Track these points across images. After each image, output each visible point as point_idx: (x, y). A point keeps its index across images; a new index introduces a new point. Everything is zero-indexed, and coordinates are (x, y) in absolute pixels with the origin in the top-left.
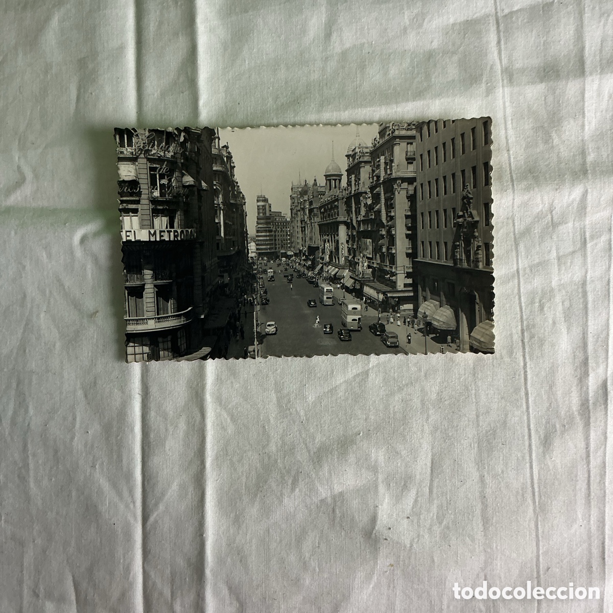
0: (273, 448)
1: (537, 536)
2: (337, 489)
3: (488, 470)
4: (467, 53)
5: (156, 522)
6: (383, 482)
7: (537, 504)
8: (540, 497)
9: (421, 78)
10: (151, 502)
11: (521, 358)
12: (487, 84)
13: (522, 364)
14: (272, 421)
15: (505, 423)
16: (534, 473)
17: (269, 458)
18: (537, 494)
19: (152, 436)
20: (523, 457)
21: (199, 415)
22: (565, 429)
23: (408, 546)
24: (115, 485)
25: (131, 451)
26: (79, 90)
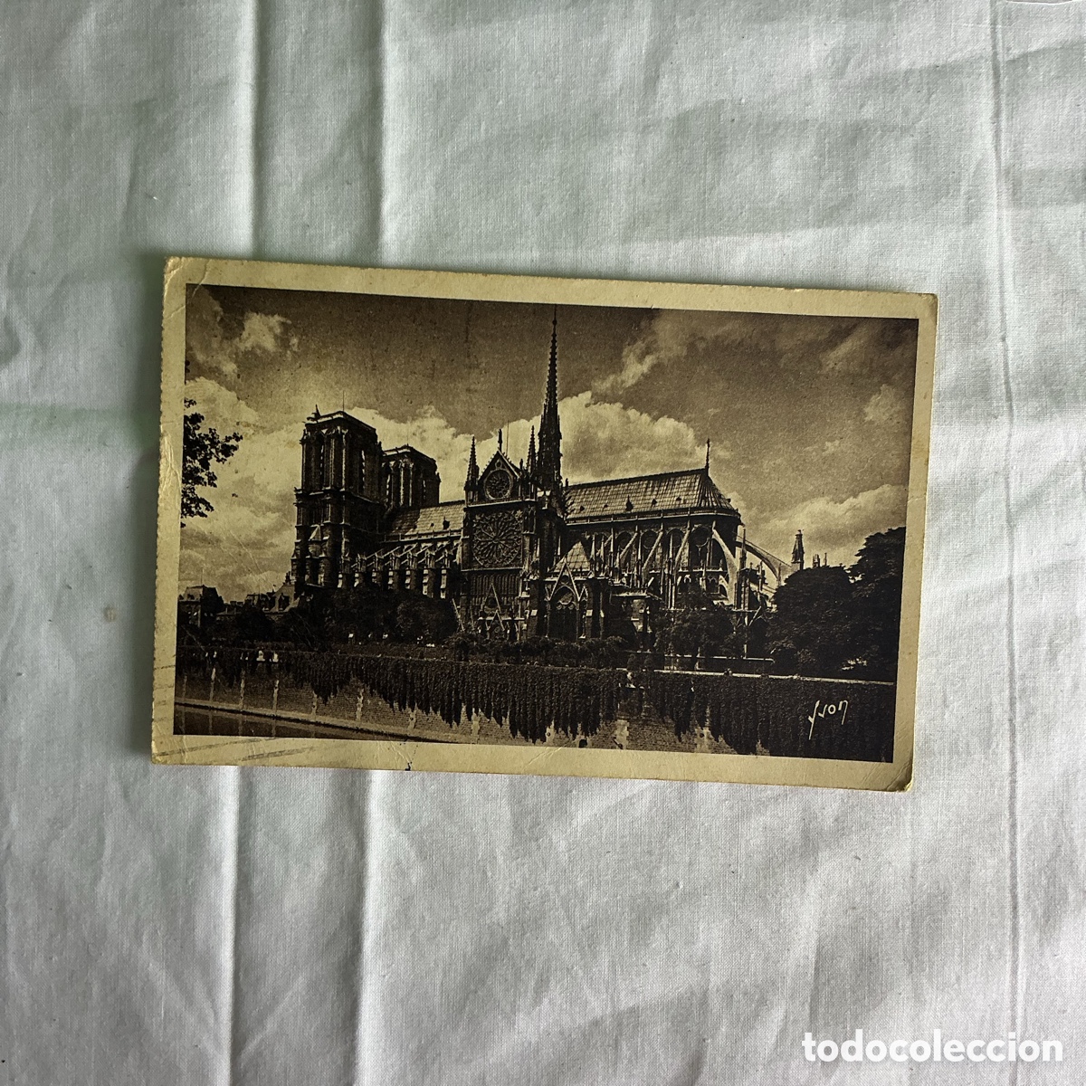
2: (626, 1002)
4: (932, 133)
5: (259, 1053)
9: (837, 178)
10: (250, 1014)
11: (1007, 756)
13: (1007, 766)
14: (500, 859)
15: (967, 881)
19: (257, 882)
21: (354, 843)
24: (178, 978)
25: (213, 909)
26: (135, 166)
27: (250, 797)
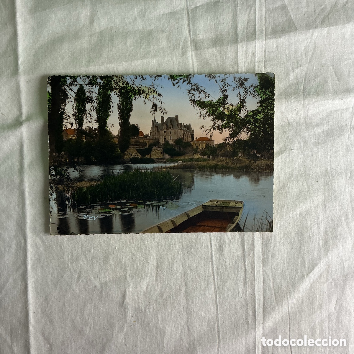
0: (66, 258)
1: (216, 303)
3: (189, 267)
6: (129, 275)
7: (216, 285)
8: (218, 281)
12: (182, 49)
16: (214, 267)
17: (64, 263)
18: (216, 279)
20: (208, 259)
22: (230, 242)
23: (144, 310)
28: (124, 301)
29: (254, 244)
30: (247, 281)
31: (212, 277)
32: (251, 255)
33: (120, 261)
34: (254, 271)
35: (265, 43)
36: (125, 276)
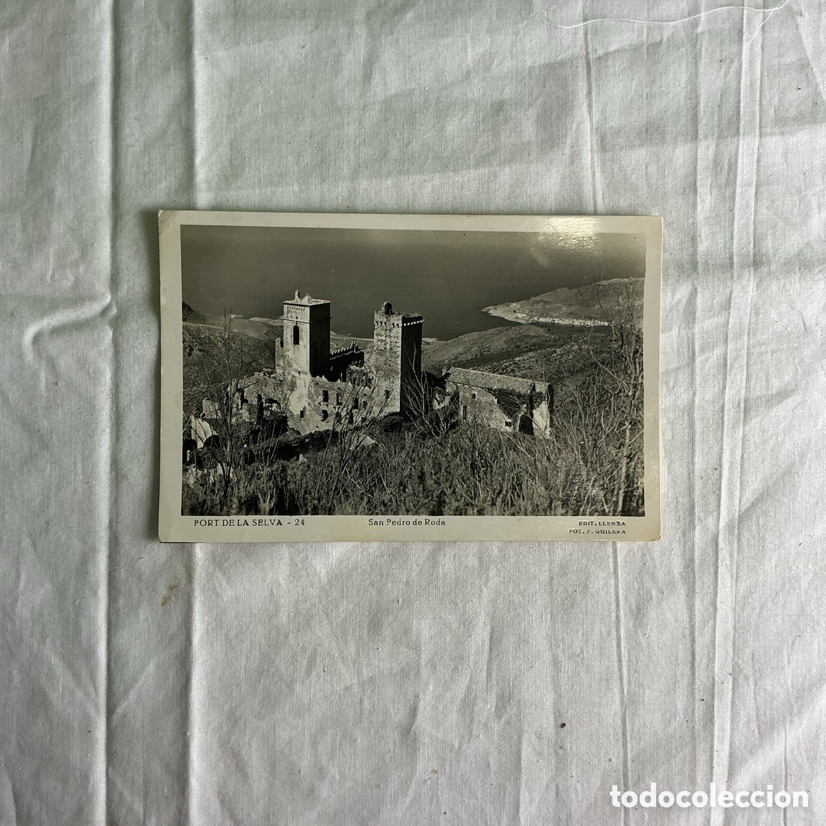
0: (283, 618)
1: (624, 734)
2: (366, 673)
3: (564, 649)
5: (124, 716)
6: (426, 664)
7: (626, 693)
8: (630, 684)
9: (488, 137)
10: (119, 688)
14: (284, 585)
15: (586, 587)
16: (623, 653)
17: (277, 632)
18: (625, 681)
19: (121, 602)
20: (609, 634)
21: (184, 575)
22: (662, 596)
23: (456, 746)
24: (71, 666)
25: (92, 621)
26: (35, 138)
27: (116, 546)
28: (411, 724)
29: (716, 602)
30: (697, 686)
31: (616, 676)
32: (708, 628)
33: (407, 631)
34: (713, 663)
35: (760, 144)
36: (418, 664)
